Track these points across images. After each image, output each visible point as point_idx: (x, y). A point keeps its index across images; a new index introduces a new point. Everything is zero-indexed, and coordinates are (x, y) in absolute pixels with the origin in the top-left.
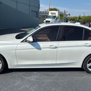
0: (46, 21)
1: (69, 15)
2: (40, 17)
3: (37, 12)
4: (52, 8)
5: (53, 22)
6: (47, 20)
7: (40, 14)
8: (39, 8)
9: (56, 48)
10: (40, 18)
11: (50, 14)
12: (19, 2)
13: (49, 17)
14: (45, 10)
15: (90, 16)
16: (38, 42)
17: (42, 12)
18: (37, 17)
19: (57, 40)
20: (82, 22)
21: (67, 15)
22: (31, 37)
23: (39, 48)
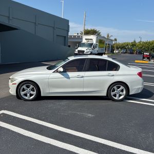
0: (78, 51)
1: (116, 40)
2: (69, 44)
3: (65, 37)
4: (89, 29)
5: (88, 52)
6: (80, 49)
7: (69, 40)
8: (68, 31)
9: (82, 77)
10: (69, 46)
11: (84, 41)
12: (38, 24)
13: (83, 45)
14: (78, 34)
15: (149, 42)
16: (68, 73)
17: (74, 36)
18: (65, 45)
19: (84, 71)
20: (137, 52)
21: (112, 40)
22: (61, 68)
23: (68, 78)
